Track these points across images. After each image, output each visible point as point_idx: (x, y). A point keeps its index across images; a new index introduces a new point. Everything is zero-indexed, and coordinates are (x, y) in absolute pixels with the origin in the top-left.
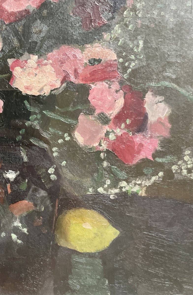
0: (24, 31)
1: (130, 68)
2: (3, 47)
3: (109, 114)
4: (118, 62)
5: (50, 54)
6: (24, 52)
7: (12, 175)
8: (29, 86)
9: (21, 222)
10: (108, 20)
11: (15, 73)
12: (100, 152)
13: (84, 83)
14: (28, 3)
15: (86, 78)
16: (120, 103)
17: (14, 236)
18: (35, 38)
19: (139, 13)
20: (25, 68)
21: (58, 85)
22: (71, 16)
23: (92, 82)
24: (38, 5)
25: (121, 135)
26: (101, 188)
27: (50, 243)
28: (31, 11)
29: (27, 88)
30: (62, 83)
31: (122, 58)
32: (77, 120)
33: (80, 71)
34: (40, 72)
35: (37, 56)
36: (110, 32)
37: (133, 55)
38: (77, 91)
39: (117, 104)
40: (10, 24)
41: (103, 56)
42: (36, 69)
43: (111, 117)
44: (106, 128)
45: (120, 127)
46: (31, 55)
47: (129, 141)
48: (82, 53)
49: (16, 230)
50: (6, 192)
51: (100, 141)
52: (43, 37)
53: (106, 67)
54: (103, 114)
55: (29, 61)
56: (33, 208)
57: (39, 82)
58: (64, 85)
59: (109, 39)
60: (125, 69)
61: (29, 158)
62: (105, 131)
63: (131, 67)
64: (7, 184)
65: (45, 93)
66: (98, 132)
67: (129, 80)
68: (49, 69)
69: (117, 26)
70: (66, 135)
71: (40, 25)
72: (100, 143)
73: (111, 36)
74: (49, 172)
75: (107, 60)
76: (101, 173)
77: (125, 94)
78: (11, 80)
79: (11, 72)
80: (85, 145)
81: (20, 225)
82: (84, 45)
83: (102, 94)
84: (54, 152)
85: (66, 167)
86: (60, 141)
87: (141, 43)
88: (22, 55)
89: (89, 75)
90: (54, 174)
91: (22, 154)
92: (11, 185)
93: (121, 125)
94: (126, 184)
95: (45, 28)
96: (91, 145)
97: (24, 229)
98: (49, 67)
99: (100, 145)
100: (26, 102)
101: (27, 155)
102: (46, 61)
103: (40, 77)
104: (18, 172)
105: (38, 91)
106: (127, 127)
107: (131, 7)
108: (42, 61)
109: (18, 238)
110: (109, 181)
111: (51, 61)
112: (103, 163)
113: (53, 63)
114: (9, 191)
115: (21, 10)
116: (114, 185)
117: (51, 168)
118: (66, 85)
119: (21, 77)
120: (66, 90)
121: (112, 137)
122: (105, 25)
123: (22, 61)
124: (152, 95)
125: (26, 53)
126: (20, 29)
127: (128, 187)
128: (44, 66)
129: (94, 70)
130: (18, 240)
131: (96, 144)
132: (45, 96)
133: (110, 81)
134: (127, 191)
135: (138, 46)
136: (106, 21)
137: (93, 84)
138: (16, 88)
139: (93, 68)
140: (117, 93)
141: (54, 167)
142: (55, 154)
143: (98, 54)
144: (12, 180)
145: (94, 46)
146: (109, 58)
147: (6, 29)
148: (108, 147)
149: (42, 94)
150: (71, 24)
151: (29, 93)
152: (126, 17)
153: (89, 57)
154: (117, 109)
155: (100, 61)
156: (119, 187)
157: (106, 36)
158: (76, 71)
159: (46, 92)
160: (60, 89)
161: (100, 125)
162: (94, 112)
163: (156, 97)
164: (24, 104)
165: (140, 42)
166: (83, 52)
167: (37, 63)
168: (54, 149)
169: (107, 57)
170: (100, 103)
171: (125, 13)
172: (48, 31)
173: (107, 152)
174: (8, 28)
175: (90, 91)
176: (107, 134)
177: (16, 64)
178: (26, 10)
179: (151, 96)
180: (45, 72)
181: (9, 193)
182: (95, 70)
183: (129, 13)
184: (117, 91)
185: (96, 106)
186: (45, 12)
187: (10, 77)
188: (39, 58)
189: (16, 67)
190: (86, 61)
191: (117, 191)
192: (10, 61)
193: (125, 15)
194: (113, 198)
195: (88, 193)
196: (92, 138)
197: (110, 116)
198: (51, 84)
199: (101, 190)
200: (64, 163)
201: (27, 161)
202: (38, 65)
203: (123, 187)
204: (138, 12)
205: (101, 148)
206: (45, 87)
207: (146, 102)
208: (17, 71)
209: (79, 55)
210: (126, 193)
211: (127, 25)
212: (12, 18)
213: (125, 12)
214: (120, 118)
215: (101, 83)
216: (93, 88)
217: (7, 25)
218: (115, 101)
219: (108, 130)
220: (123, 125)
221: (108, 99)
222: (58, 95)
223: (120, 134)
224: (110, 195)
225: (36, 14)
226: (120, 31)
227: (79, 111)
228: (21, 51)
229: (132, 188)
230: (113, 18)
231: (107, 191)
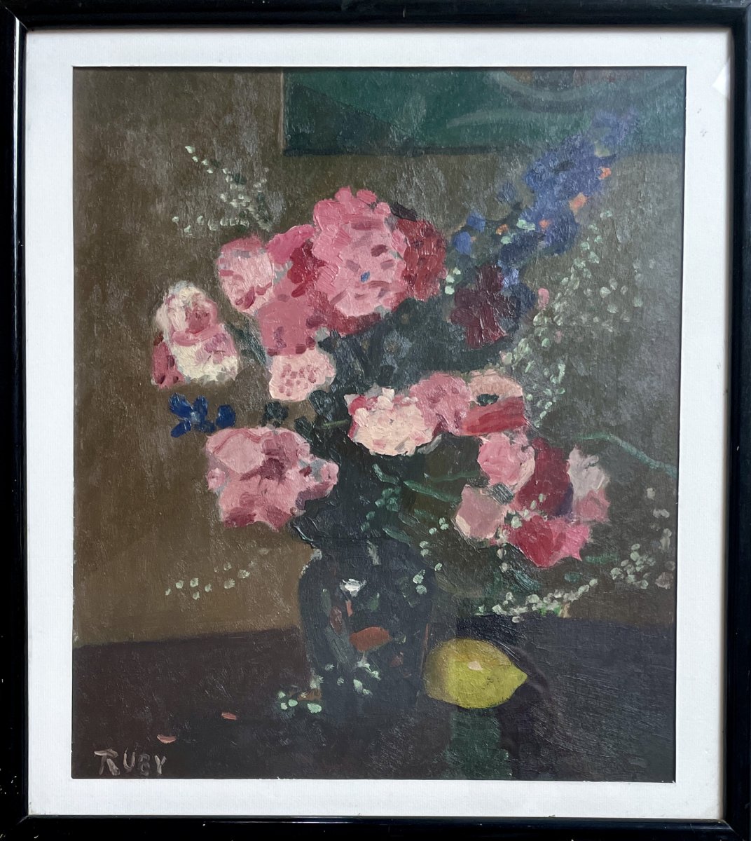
0: (371, 348)
1: (545, 410)
2: (337, 376)
3: (511, 486)
4: (526, 399)
5: (415, 386)
6: (373, 383)
7: (354, 587)
8: (381, 440)
9: (369, 661)
10: (508, 331)
11: (357, 418)
12: (497, 548)
13: (470, 435)
14: (378, 302)
15: (472, 426)
16: (529, 466)
17: (358, 684)
18: (389, 360)
19: (558, 319)
20: (373, 410)
21: (428, 437)
22: (448, 324)
23: (482, 434)
24: (394, 305)
25: (531, 519)
26: (498, 605)
27: (416, 694)
28: (383, 315)
29: (378, 443)
30: (435, 435)
31: (532, 394)
32: (460, 495)
33: (463, 415)
34: (399, 417)
35: (393, 391)
36: (512, 351)
37: (549, 388)
38: (459, 448)
39: (523, 469)
40: (348, 336)
41: (501, 390)
42: (392, 411)
43: (515, 491)
44: (507, 509)
45: (528, 508)
46: (383, 389)
47: (543, 530)
48: (467, 385)
49: (361, 674)
50: (345, 614)
51: (497, 530)
52: (404, 359)
53: (506, 408)
54: (501, 486)
55: (379, 398)
56: (389, 639)
57: (397, 433)
58: (439, 438)
59: (510, 362)
60: (536, 411)
61: (381, 559)
62: (505, 514)
63: (546, 408)
64: (347, 602)
65: (407, 452)
66: (493, 515)
67: (544, 429)
68: (412, 410)
69: (523, 340)
70: (442, 521)
71: (398, 339)
72: (496, 533)
73: (513, 357)
74: (415, 581)
75: (507, 397)
76: (497, 582)
77: (537, 453)
78: (351, 430)
79: (351, 417)
80: (472, 537)
81: (367, 665)
82: (469, 372)
83: (499, 453)
84: (422, 549)
85: (442, 572)
86: (432, 531)
87: (562, 368)
88: (368, 388)
89: (478, 421)
90: (422, 584)
91: (371, 552)
92: (353, 603)
93: (530, 504)
94: (538, 599)
95: (407, 345)
96: (482, 536)
97: (374, 672)
98: (413, 408)
99: (497, 536)
100: (376, 468)
101: (378, 554)
102: (408, 398)
103: (399, 425)
104: (365, 582)
105: (395, 449)
106: (541, 506)
107: (545, 309)
108: (401, 398)
109: (364, 687)
110: (511, 594)
111: (416, 399)
112: (502, 565)
113: (419, 401)
114: (350, 612)
115: (366, 314)
116: (520, 601)
117: (418, 575)
118: (440, 438)
119: (367, 425)
120: (441, 446)
121: (515, 523)
122: (502, 338)
123: (369, 399)
124: (580, 453)
125: (375, 385)
126: (365, 345)
127: (541, 604)
128: (404, 408)
129: (486, 413)
130: (365, 690)
131: (490, 536)
132: (407, 456)
133: (511, 431)
134: (540, 609)
135: (557, 374)
136: (504, 333)
137: (485, 436)
138: (358, 443)
139: (485, 411)
140: (523, 452)
141: (422, 574)
142: (424, 553)
143: (492, 388)
144: (355, 595)
145: (485, 374)
146: (510, 394)
147: (342, 345)
148: (509, 540)
149: (402, 453)
150: (449, 337)
151: (382, 452)
152: (537, 326)
153: (478, 392)
154: (523, 478)
155: (497, 399)
156: (526, 604)
157: (506, 357)
158: (457, 414)
159: (409, 449)
160: (432, 445)
161: (497, 503)
162: (487, 483)
163: (586, 457)
164: (373, 470)
165: (559, 367)
166: (469, 384)
167: (393, 401)
168: (422, 544)
169: (506, 392)
170: (496, 468)
171: (536, 319)
172: (412, 349)
173: (508, 547)
174: (345, 343)
175: (481, 449)
176: (509, 518)
177: (359, 403)
178: (374, 314)
179: (577, 456)
180: (407, 416)
181: (349, 615)
182: (489, 414)
183: (543, 320)
184: (524, 449)
185: (490, 472)
186: (405, 317)
187: (350, 424)
188: (396, 393)
189: (358, 408)
190: (472, 399)
191: (524, 610)
192: (349, 399)
193: (535, 322)
194: (518, 622)
195: (478, 614)
196: (484, 525)
197: (512, 490)
198: (417, 437)
199: (497, 609)
200: (439, 566)
201: (378, 563)
202: (395, 405)
203: (533, 604)
204: (556, 317)
205: (498, 541)
206: (407, 442)
207: (569, 466)
208: (361, 415)
209: (463, 388)
210: (538, 613)
211: (539, 340)
212: (352, 328)
213: (536, 317)
214: (527, 493)
215: (497, 434)
216: (484, 443)
217: (343, 339)
218: (521, 464)
219: (509, 512)
220: (533, 504)
221: (509, 461)
222: (428, 455)
223: (528, 519)
224: (513, 616)
225: (390, 321)
226: (527, 349)
227: (464, 482)
228: (367, 382)
229: (547, 605)
230: (516, 328)
231: (508, 611)
